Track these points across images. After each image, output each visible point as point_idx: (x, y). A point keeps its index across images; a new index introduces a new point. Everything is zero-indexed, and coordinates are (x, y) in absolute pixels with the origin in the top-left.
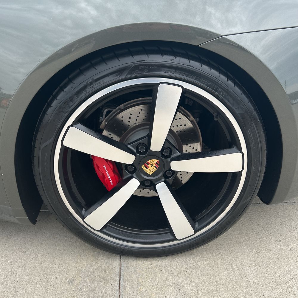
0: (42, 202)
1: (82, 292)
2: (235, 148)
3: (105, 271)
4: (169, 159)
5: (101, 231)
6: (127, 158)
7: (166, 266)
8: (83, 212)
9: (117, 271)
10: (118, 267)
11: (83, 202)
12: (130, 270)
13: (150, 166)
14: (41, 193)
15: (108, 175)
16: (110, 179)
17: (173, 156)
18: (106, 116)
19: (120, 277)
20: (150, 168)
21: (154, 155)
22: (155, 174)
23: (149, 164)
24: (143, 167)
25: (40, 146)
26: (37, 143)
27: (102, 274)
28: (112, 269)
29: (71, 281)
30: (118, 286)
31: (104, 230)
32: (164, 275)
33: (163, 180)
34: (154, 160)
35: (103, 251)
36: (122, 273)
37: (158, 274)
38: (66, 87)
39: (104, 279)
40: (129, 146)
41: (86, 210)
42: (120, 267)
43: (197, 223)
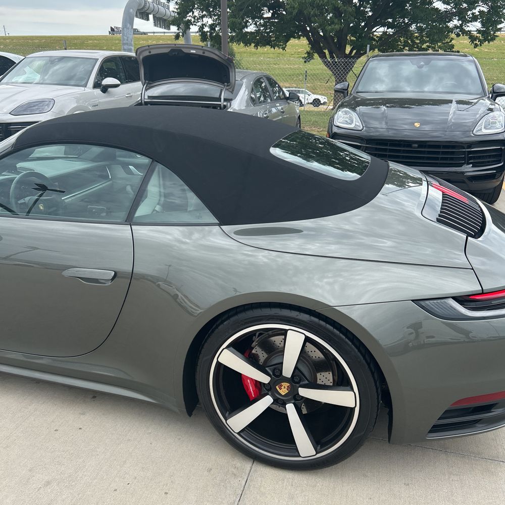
0: (198, 401)
1: (216, 480)
2: (349, 388)
3: (238, 469)
4: (298, 385)
5: (239, 433)
6: (265, 379)
7: (289, 478)
8: (227, 414)
9: (248, 472)
10: (249, 468)
11: (228, 406)
12: (258, 474)
13: (283, 387)
14: (198, 393)
15: (251, 388)
16: (252, 391)
17: (301, 383)
18: (258, 337)
19: (248, 476)
20: (283, 389)
21: (286, 380)
22: (286, 395)
23: (281, 386)
24: (277, 387)
25: (202, 359)
26: (201, 356)
27: (235, 471)
28: (243, 469)
29: (210, 470)
30: (244, 483)
31: (242, 434)
32: (285, 484)
33: (293, 402)
34: (286, 383)
35: (240, 453)
36: (250, 474)
37: (280, 483)
38: (225, 321)
39: (235, 475)
40: (267, 368)
41: (229, 414)
42: (251, 469)
43: (319, 446)
